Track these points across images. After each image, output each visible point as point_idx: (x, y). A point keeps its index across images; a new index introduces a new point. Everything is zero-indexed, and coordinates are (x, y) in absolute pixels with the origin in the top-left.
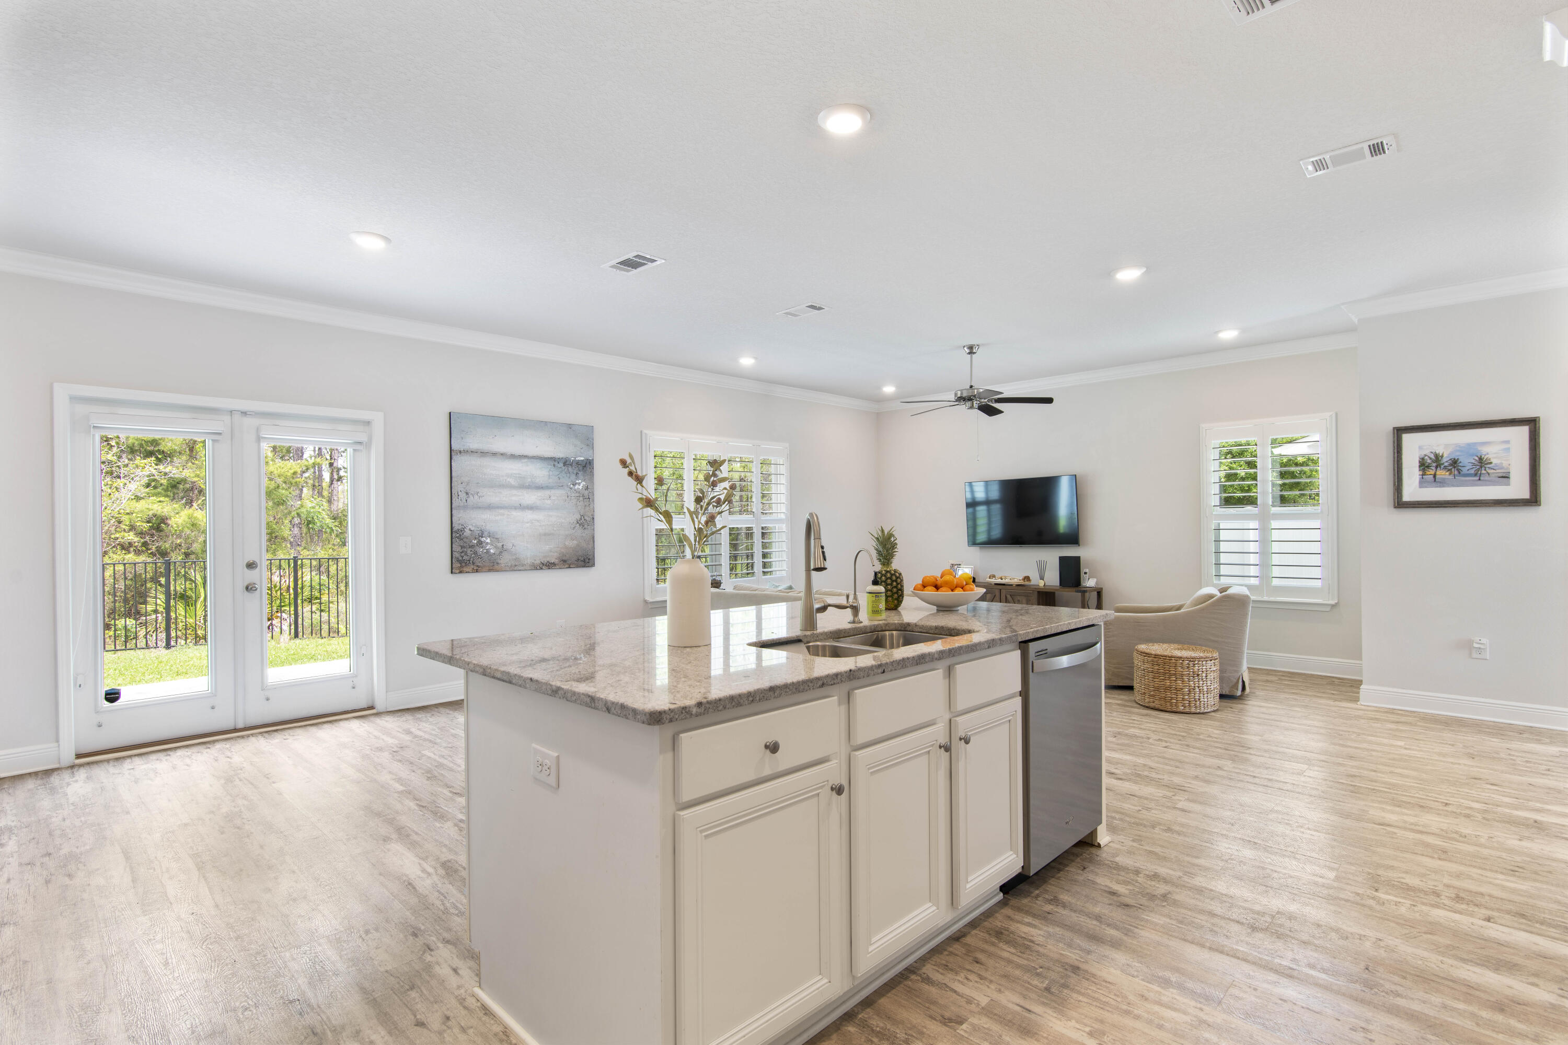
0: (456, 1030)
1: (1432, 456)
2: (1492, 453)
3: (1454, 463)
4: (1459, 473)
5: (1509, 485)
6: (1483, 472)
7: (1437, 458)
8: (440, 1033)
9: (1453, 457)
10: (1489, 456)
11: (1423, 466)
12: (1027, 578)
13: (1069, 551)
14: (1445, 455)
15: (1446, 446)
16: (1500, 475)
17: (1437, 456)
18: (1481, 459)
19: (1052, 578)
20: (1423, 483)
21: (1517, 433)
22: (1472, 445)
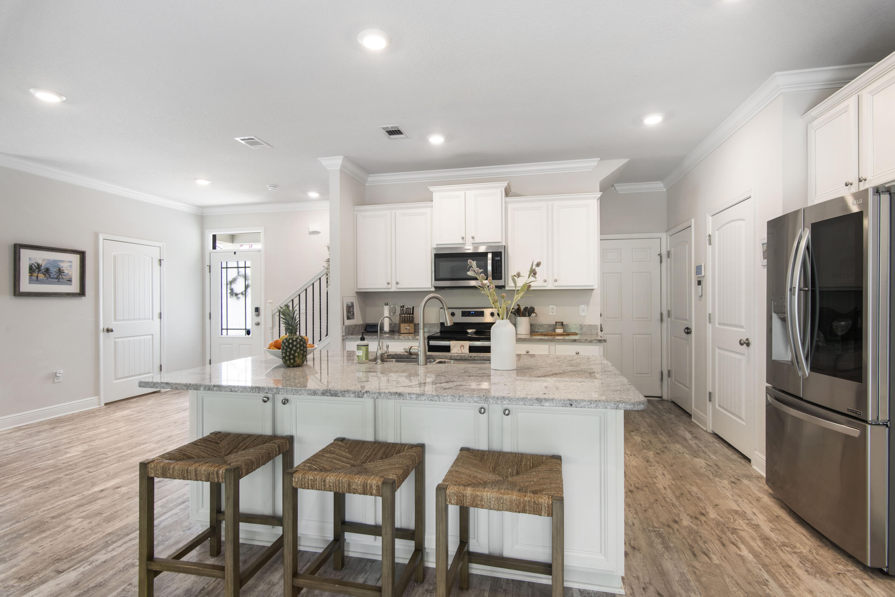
0: (642, 580)
1: (36, 265)
2: (64, 266)
3: (47, 270)
4: (49, 276)
5: (71, 285)
6: (61, 277)
7: (39, 267)
8: (650, 583)
9: (46, 266)
10: (64, 268)
11: (31, 270)
14: (43, 265)
15: (44, 260)
16: (68, 279)
17: (38, 265)
18: (59, 269)
20: (31, 281)
21: (76, 258)
22: (55, 261)
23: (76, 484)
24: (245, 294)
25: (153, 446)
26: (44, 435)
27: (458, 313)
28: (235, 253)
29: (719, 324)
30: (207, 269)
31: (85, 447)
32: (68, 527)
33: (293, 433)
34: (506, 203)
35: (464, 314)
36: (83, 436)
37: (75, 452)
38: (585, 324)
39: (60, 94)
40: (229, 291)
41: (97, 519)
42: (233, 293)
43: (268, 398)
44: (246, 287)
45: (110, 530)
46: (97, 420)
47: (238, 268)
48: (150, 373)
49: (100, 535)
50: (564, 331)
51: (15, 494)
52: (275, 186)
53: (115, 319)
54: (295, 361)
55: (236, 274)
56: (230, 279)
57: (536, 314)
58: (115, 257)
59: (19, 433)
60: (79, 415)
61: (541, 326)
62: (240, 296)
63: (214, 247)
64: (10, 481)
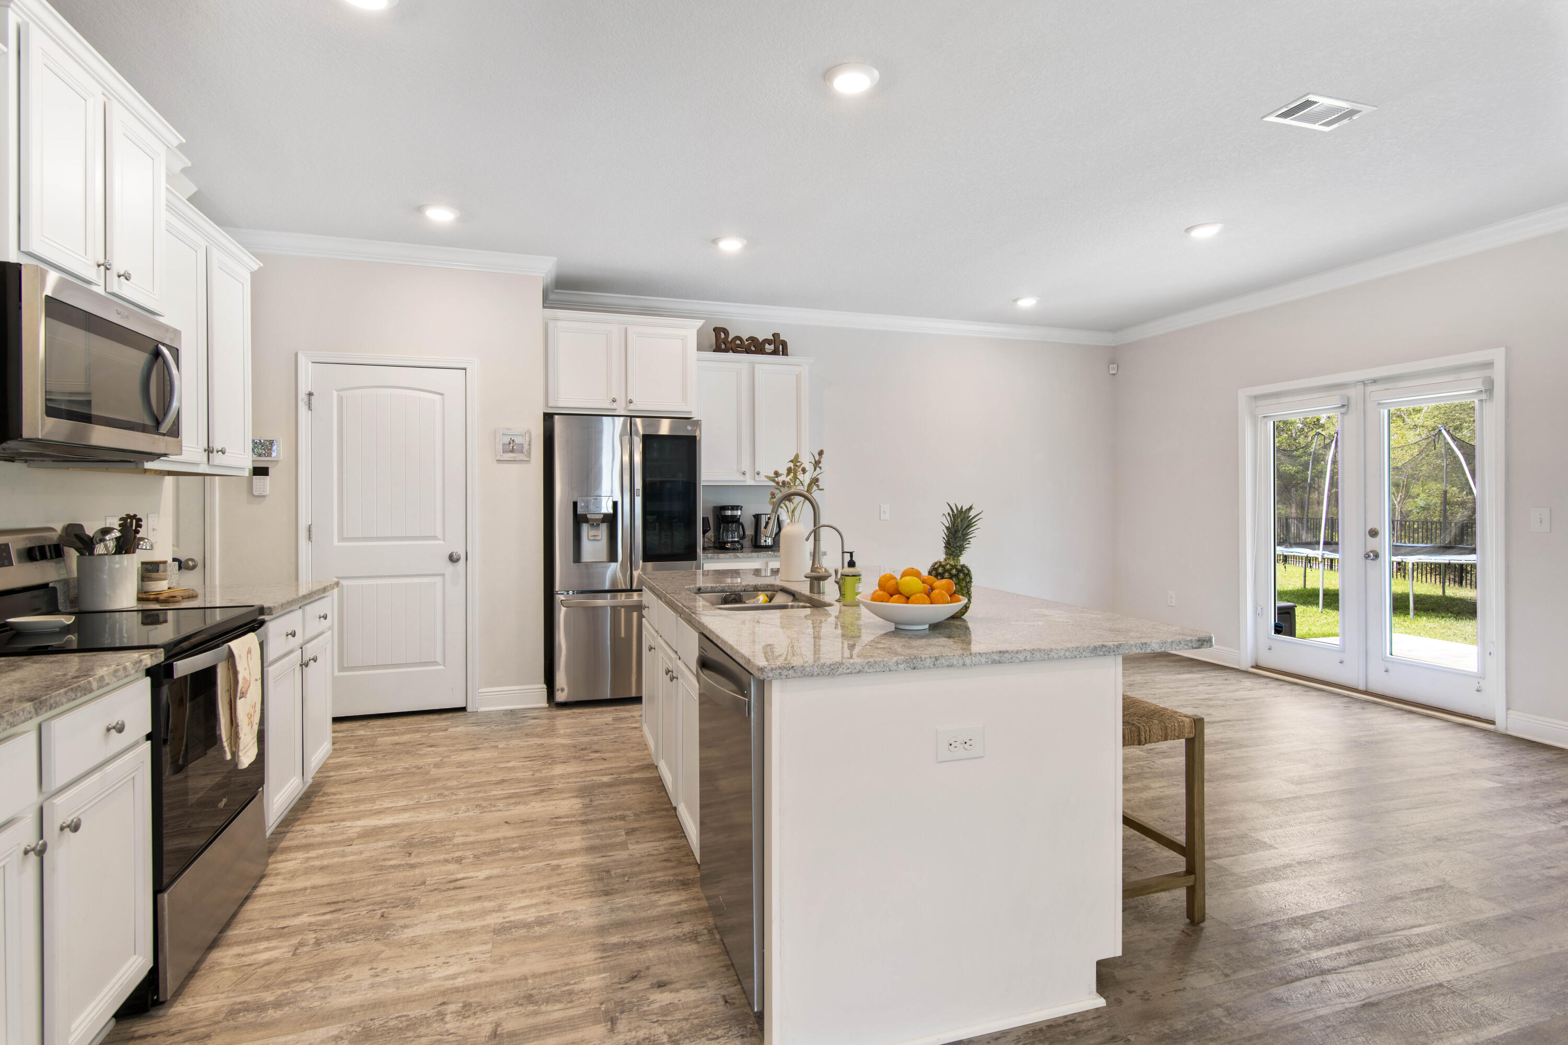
29: (342, 539)
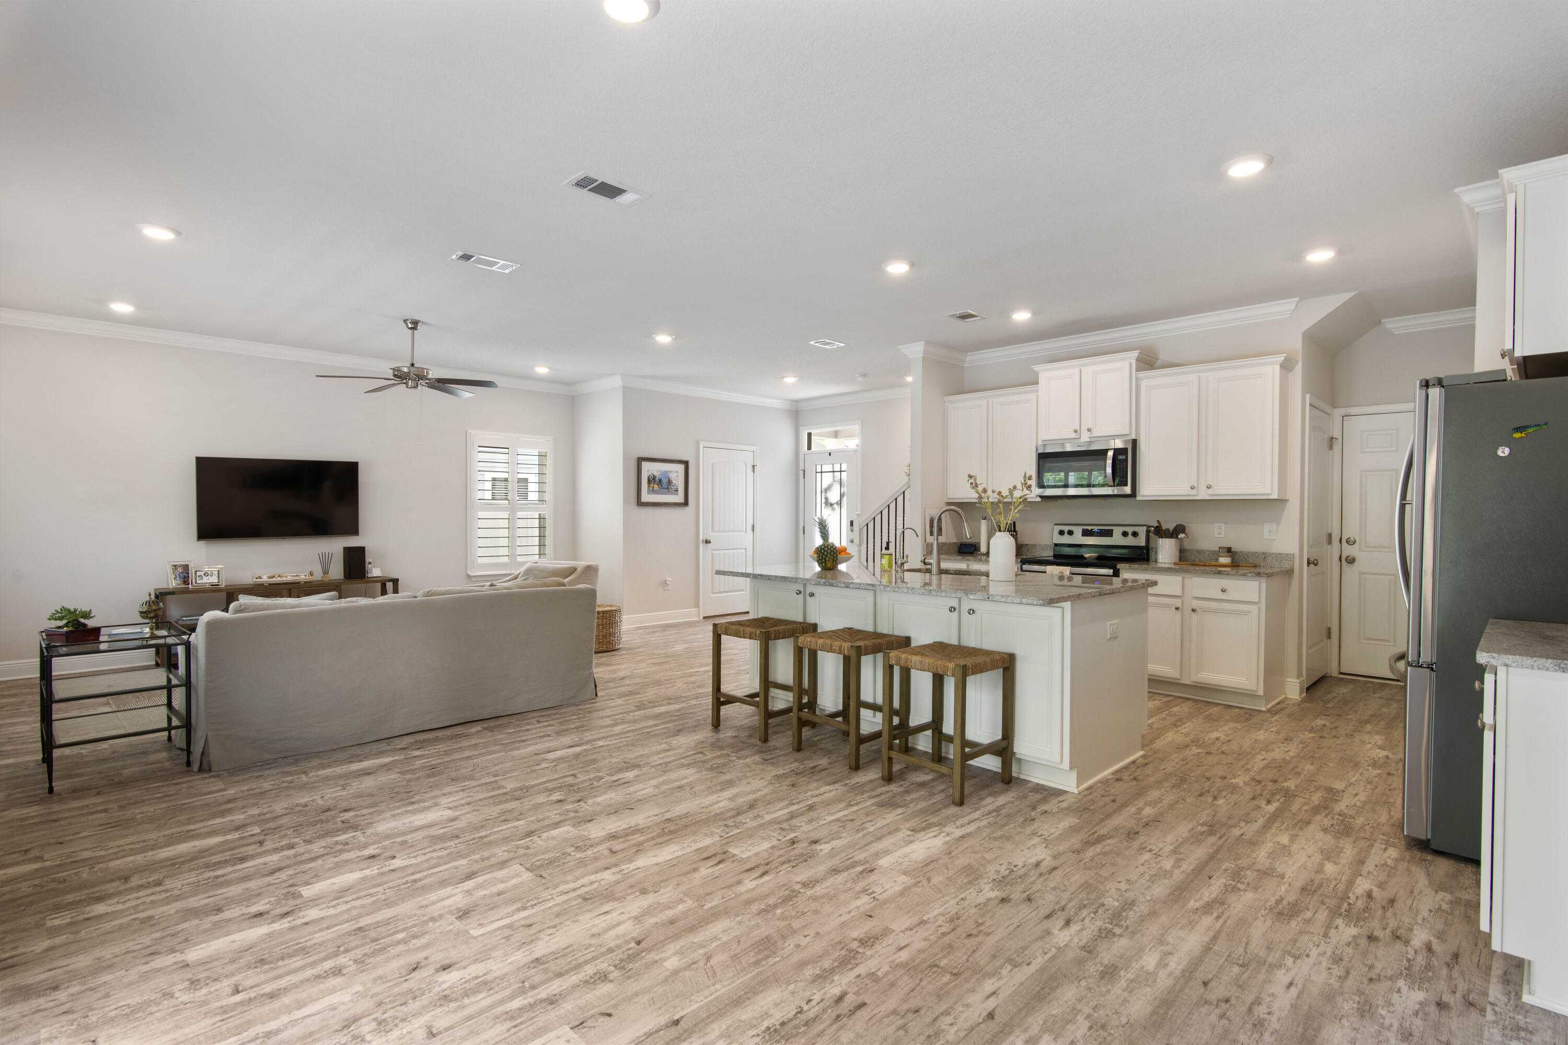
1: (652, 476)
2: (672, 476)
3: (660, 481)
4: (662, 487)
5: (678, 494)
6: (669, 487)
7: (654, 478)
9: (660, 477)
10: (673, 479)
11: (649, 481)
12: (311, 574)
13: (353, 542)
14: (658, 476)
15: (658, 471)
16: (675, 489)
17: (654, 476)
18: (669, 480)
19: (337, 571)
20: (649, 492)
21: (681, 468)
22: (666, 472)
23: (679, 666)
24: (840, 503)
25: (737, 651)
26: (657, 634)
27: (1078, 531)
28: (830, 454)
30: (802, 473)
31: (687, 646)
32: (673, 686)
33: (817, 622)
34: (1137, 379)
35: (1086, 533)
36: (686, 638)
37: (680, 647)
38: (1272, 552)
39: (671, 335)
40: (824, 501)
41: (692, 685)
42: (828, 504)
43: (800, 592)
44: (842, 496)
45: (700, 692)
46: (696, 629)
47: (833, 472)
48: (743, 590)
49: (693, 693)
50: (1232, 562)
51: (643, 665)
52: (864, 375)
53: (713, 531)
54: (826, 565)
55: (832, 480)
56: (825, 486)
57: (1186, 534)
58: (713, 465)
59: (640, 631)
60: (683, 624)
61: (1199, 552)
62: (835, 506)
63: (809, 448)
64: (639, 658)
